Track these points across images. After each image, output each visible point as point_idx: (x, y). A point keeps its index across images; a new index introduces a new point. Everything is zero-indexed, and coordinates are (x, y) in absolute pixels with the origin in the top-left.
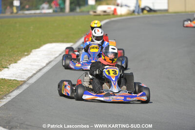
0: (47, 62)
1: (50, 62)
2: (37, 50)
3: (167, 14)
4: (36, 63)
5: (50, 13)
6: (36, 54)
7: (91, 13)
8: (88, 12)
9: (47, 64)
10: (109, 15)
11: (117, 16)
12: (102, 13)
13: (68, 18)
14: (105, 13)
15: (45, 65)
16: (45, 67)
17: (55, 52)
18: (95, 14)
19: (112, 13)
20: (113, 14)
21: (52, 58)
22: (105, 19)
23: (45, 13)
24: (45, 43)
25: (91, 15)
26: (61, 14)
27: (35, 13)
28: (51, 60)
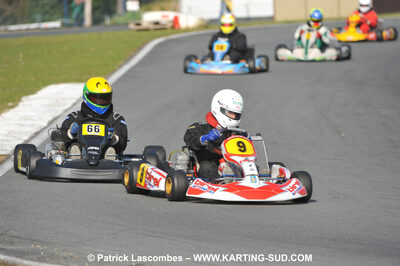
0: (50, 119)
1: (55, 119)
2: (32, 96)
3: (271, 25)
4: (29, 122)
5: (55, 28)
6: (30, 105)
7: (132, 26)
8: (126, 24)
9: (50, 123)
10: (165, 29)
11: (180, 30)
12: (152, 27)
13: (90, 36)
14: (157, 27)
15: (45, 125)
16: (45, 128)
17: (64, 99)
18: (138, 27)
19: (170, 25)
20: (173, 27)
21: (59, 110)
22: (157, 37)
23: (46, 29)
24: (46, 84)
25: (130, 30)
26: (76, 29)
27: (27, 29)
28: (57, 114)
